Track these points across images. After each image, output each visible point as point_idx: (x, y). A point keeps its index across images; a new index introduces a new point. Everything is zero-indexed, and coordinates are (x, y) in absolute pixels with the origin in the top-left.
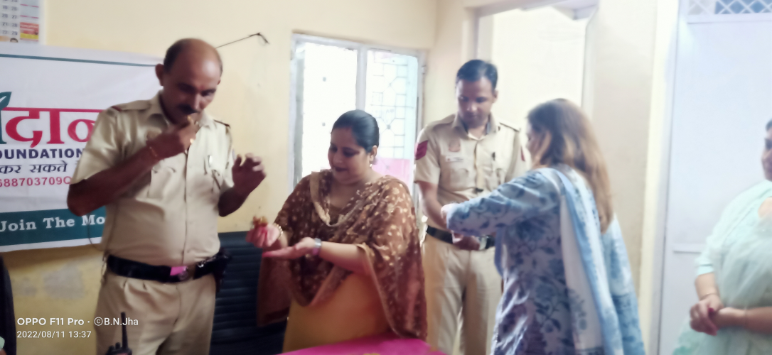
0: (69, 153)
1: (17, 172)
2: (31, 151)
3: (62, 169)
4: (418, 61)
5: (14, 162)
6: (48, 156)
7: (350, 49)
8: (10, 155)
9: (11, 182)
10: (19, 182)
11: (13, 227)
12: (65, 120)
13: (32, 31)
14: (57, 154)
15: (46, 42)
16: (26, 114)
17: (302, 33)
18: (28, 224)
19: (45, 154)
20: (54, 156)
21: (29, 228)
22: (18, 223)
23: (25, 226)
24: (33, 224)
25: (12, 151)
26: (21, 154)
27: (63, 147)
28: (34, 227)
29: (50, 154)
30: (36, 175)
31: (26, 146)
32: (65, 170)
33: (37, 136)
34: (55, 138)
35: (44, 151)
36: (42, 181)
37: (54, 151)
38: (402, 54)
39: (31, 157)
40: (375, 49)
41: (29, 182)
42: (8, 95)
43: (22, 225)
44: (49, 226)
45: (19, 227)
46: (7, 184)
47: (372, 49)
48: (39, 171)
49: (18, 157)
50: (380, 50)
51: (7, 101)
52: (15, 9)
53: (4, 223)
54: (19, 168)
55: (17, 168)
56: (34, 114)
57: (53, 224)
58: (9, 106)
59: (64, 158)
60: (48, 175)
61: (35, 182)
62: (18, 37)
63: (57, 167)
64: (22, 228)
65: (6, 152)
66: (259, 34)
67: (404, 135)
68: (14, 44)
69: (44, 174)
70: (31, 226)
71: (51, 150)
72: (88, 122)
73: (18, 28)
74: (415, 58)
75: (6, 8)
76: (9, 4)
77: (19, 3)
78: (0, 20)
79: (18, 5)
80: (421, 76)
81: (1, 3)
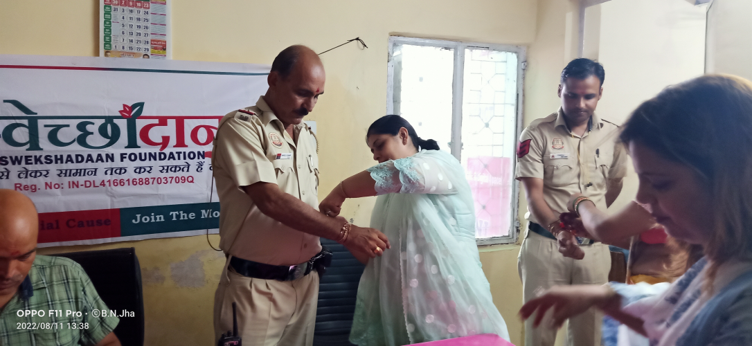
0: (192, 155)
1: (149, 172)
2: (160, 154)
3: (186, 169)
4: (518, 57)
5: (146, 163)
6: (174, 159)
7: (446, 48)
8: (143, 158)
9: (144, 181)
10: (151, 181)
11: (146, 219)
12: (189, 126)
13: (160, 47)
14: (182, 155)
15: (172, 57)
16: (156, 121)
17: (401, 36)
18: (158, 217)
19: (172, 156)
20: (179, 159)
21: (158, 220)
22: (150, 216)
23: (156, 219)
24: (162, 216)
25: (145, 154)
26: (152, 156)
27: (187, 150)
28: (163, 220)
29: (176, 156)
30: (164, 174)
31: (156, 150)
32: (188, 171)
33: (166, 140)
34: (181, 143)
35: (171, 153)
36: (169, 180)
37: (179, 153)
38: (500, 50)
39: (160, 159)
40: (472, 47)
41: (159, 181)
42: (141, 105)
43: (153, 217)
44: (174, 219)
45: (151, 219)
46: (141, 183)
47: (468, 47)
48: (167, 172)
49: (150, 160)
50: (478, 47)
51: (140, 111)
52: (147, 28)
53: (138, 216)
54: (151, 169)
55: (148, 169)
56: (163, 121)
57: (178, 216)
58: (142, 115)
59: (188, 160)
60: (174, 175)
61: (163, 181)
62: (149, 53)
63: (182, 167)
64: (153, 221)
65: (140, 154)
66: (357, 39)
67: (503, 133)
68: (146, 60)
69: (171, 174)
70: (160, 218)
71: (177, 153)
72: (208, 128)
73: (149, 45)
74: (514, 54)
75: (139, 27)
76: (142, 23)
77: (150, 22)
78: (134, 38)
79: (149, 24)
80: (521, 72)
81: (135, 23)
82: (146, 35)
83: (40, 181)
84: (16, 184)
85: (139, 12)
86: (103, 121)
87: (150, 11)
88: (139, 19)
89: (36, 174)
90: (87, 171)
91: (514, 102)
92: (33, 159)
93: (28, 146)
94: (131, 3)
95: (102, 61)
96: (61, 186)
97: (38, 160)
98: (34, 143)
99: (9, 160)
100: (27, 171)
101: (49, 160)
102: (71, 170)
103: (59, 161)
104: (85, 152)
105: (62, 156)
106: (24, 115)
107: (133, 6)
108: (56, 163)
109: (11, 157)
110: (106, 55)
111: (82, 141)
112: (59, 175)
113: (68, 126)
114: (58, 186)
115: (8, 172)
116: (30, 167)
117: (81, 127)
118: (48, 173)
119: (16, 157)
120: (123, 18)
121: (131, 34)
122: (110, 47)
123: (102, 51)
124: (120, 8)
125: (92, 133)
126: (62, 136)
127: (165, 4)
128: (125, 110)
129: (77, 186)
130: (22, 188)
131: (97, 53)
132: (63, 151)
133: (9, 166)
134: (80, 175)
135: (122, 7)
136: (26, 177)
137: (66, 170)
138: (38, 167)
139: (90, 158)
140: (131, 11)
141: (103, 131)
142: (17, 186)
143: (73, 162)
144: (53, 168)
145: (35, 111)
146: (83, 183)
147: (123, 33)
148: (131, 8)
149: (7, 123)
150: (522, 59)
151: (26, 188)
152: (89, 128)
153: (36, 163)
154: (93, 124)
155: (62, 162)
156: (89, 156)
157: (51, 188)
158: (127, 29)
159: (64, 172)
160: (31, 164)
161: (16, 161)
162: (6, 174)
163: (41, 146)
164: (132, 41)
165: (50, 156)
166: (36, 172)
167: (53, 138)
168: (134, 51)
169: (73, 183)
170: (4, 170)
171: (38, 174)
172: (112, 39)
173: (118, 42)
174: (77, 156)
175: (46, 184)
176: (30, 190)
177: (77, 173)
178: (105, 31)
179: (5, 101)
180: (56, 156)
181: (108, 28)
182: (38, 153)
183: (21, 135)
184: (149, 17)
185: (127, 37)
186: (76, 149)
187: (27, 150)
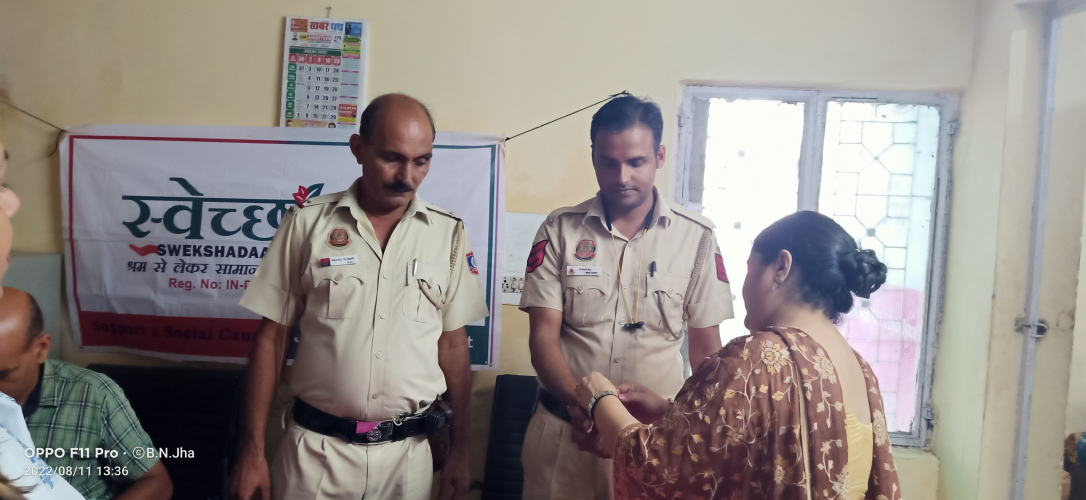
4: (940, 113)
7: (789, 102)
13: (348, 112)
17: (702, 84)
38: (901, 103)
40: (843, 99)
42: (320, 186)
47: (834, 98)
50: (853, 99)
51: (318, 194)
52: (335, 89)
62: (336, 122)
67: (906, 248)
68: (332, 129)
73: (337, 110)
74: (932, 108)
75: (327, 89)
76: (330, 84)
77: (340, 82)
78: (320, 103)
79: (338, 85)
80: (946, 140)
81: (322, 84)
82: (334, 98)
83: (197, 278)
84: (171, 279)
85: (327, 70)
86: (273, 206)
87: (340, 68)
88: (327, 79)
89: (193, 268)
90: (249, 268)
91: (929, 191)
92: (192, 249)
93: (188, 234)
94: (319, 60)
95: (283, 133)
96: (219, 285)
97: (197, 251)
98: (195, 231)
99: (166, 249)
100: (184, 264)
101: (208, 251)
102: (231, 266)
103: (219, 254)
104: (249, 243)
105: (223, 247)
106: (189, 195)
107: (321, 63)
108: (217, 256)
109: (169, 246)
110: (287, 125)
111: (247, 230)
112: (218, 272)
113: (234, 210)
114: (216, 285)
115: (165, 263)
116: (188, 260)
117: (249, 212)
118: (206, 268)
119: (175, 246)
120: (309, 78)
121: (317, 98)
122: (293, 114)
123: (283, 120)
124: (306, 66)
125: (259, 221)
126: (227, 223)
127: (358, 58)
128: (300, 194)
129: (236, 287)
130: (177, 284)
131: (277, 123)
132: (226, 242)
133: (167, 257)
134: (241, 273)
135: (309, 65)
136: (182, 272)
137: (226, 266)
138: (196, 260)
139: (254, 252)
140: (319, 69)
141: (272, 219)
142: (172, 282)
143: (234, 256)
144: (212, 262)
145: (201, 192)
146: (243, 284)
147: (308, 97)
148: (319, 66)
149: (171, 204)
150: (948, 116)
151: (181, 284)
152: (257, 214)
153: (194, 255)
154: (262, 209)
155: (222, 256)
156: (254, 249)
157: (207, 287)
158: (313, 91)
159: (223, 267)
160: (189, 255)
161: (174, 250)
162: (162, 266)
163: (202, 234)
164: (317, 107)
165: (211, 247)
166: (193, 265)
167: (217, 226)
168: (319, 119)
169: (232, 282)
170: (160, 261)
171: (195, 269)
172: (295, 105)
173: (302, 109)
174: (240, 248)
175: (203, 281)
176: (185, 287)
177: (237, 270)
178: (288, 95)
179: (172, 179)
180: (217, 247)
181: (291, 92)
182: (196, 242)
183: (183, 220)
184: (340, 75)
185: (312, 102)
186: (240, 240)
187: (187, 238)
